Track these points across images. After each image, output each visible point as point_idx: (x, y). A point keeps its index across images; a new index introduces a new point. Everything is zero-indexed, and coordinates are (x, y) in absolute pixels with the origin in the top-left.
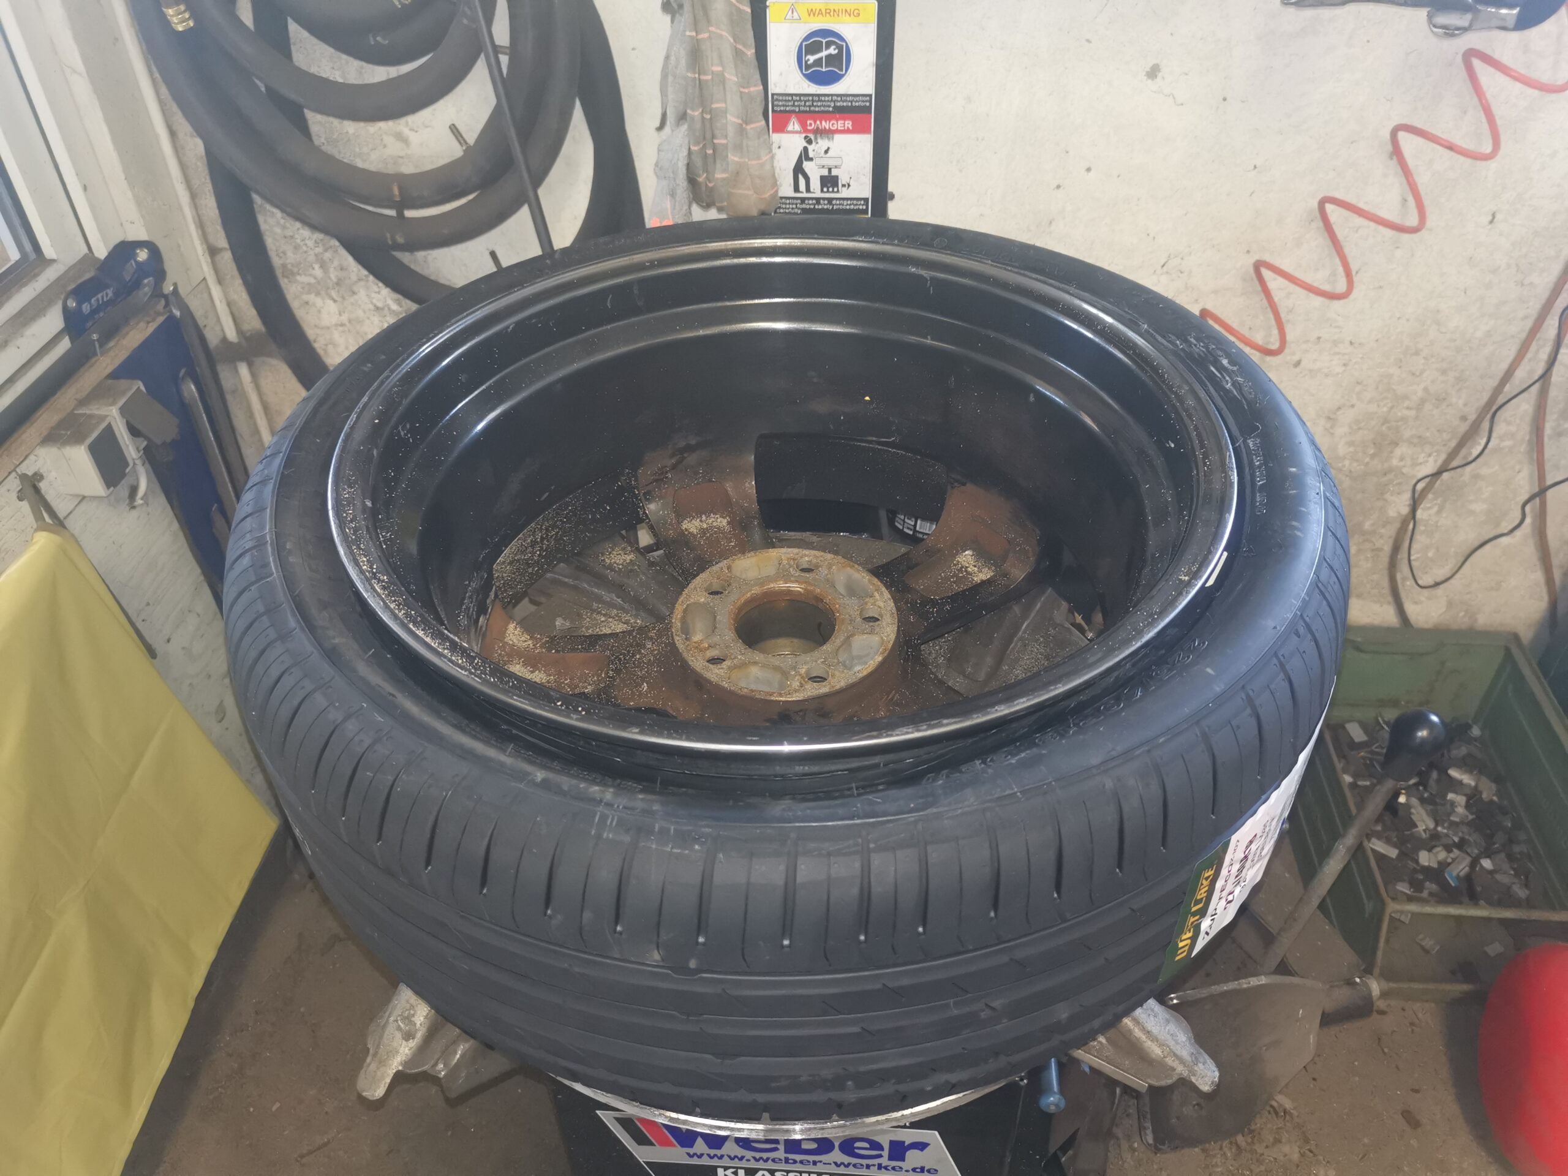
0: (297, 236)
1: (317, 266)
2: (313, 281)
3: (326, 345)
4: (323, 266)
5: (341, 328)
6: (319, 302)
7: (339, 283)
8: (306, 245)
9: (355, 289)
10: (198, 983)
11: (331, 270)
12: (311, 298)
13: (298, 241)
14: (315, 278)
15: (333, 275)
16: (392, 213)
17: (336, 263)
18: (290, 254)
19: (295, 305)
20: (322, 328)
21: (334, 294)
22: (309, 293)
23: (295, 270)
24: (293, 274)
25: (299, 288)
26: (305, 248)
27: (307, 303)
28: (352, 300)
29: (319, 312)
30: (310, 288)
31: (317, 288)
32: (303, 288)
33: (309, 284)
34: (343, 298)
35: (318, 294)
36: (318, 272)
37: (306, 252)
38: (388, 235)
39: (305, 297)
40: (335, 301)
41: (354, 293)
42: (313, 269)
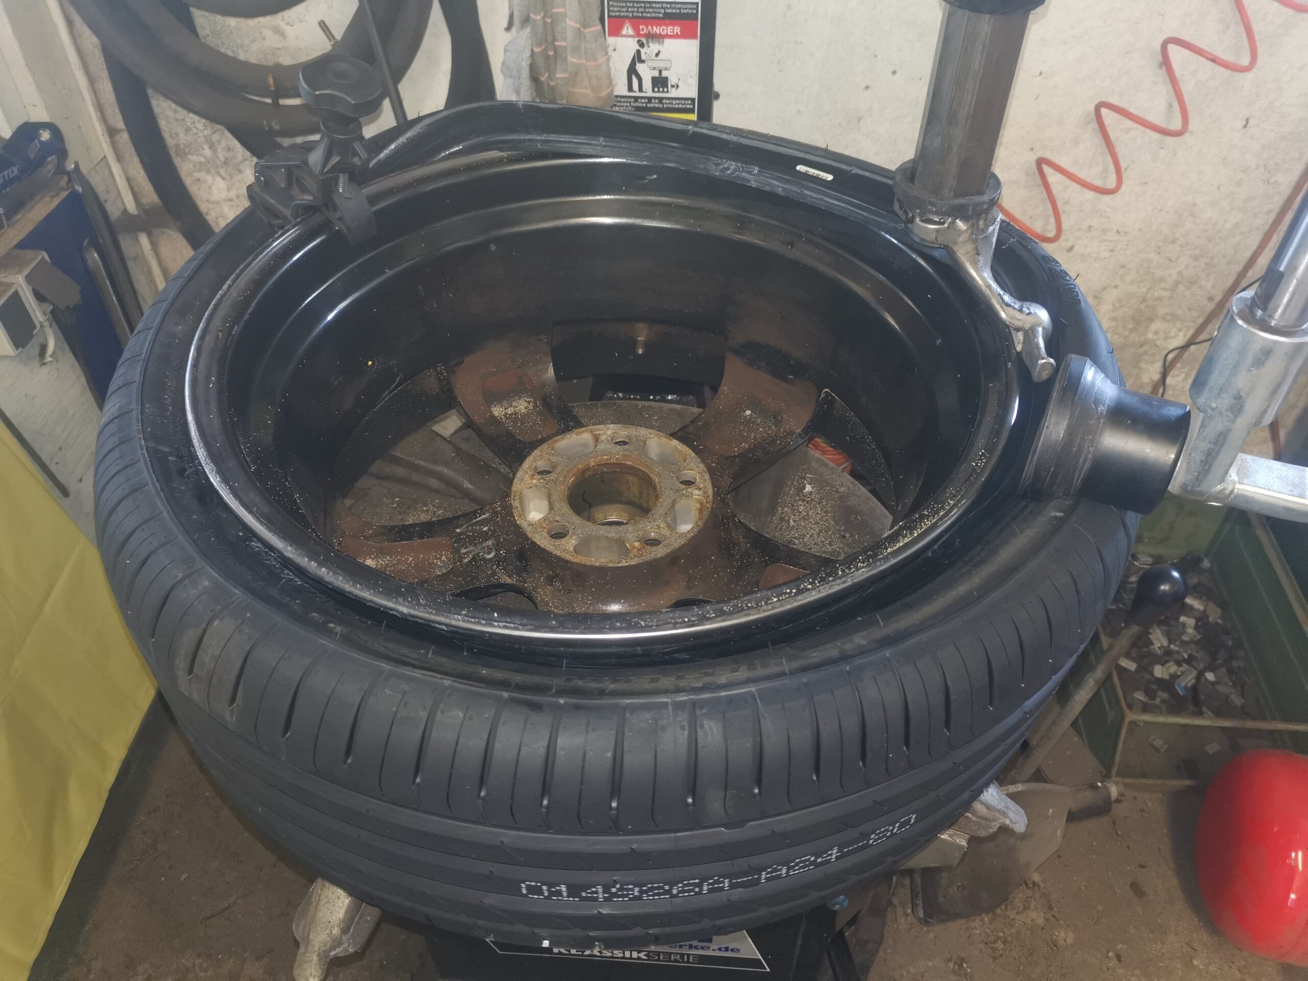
0: (187, 119)
1: (206, 147)
2: (202, 160)
3: (217, 218)
4: (212, 146)
5: (229, 203)
6: (209, 179)
7: (226, 163)
8: (195, 127)
9: (241, 168)
10: (111, 777)
11: (219, 150)
12: (202, 175)
13: (189, 124)
14: (205, 157)
15: (221, 155)
16: (269, 101)
17: (223, 144)
18: (181, 135)
19: (188, 181)
20: (213, 203)
21: (222, 172)
22: (200, 170)
23: (187, 150)
24: (185, 154)
25: (191, 166)
26: (195, 130)
27: (199, 180)
28: (239, 177)
29: (210, 187)
30: (200, 167)
31: (209, 166)
32: (195, 166)
33: (200, 163)
34: (231, 176)
35: (208, 172)
36: (207, 152)
37: (196, 134)
38: (265, 122)
39: (197, 175)
40: (224, 179)
41: (240, 172)
42: (203, 149)
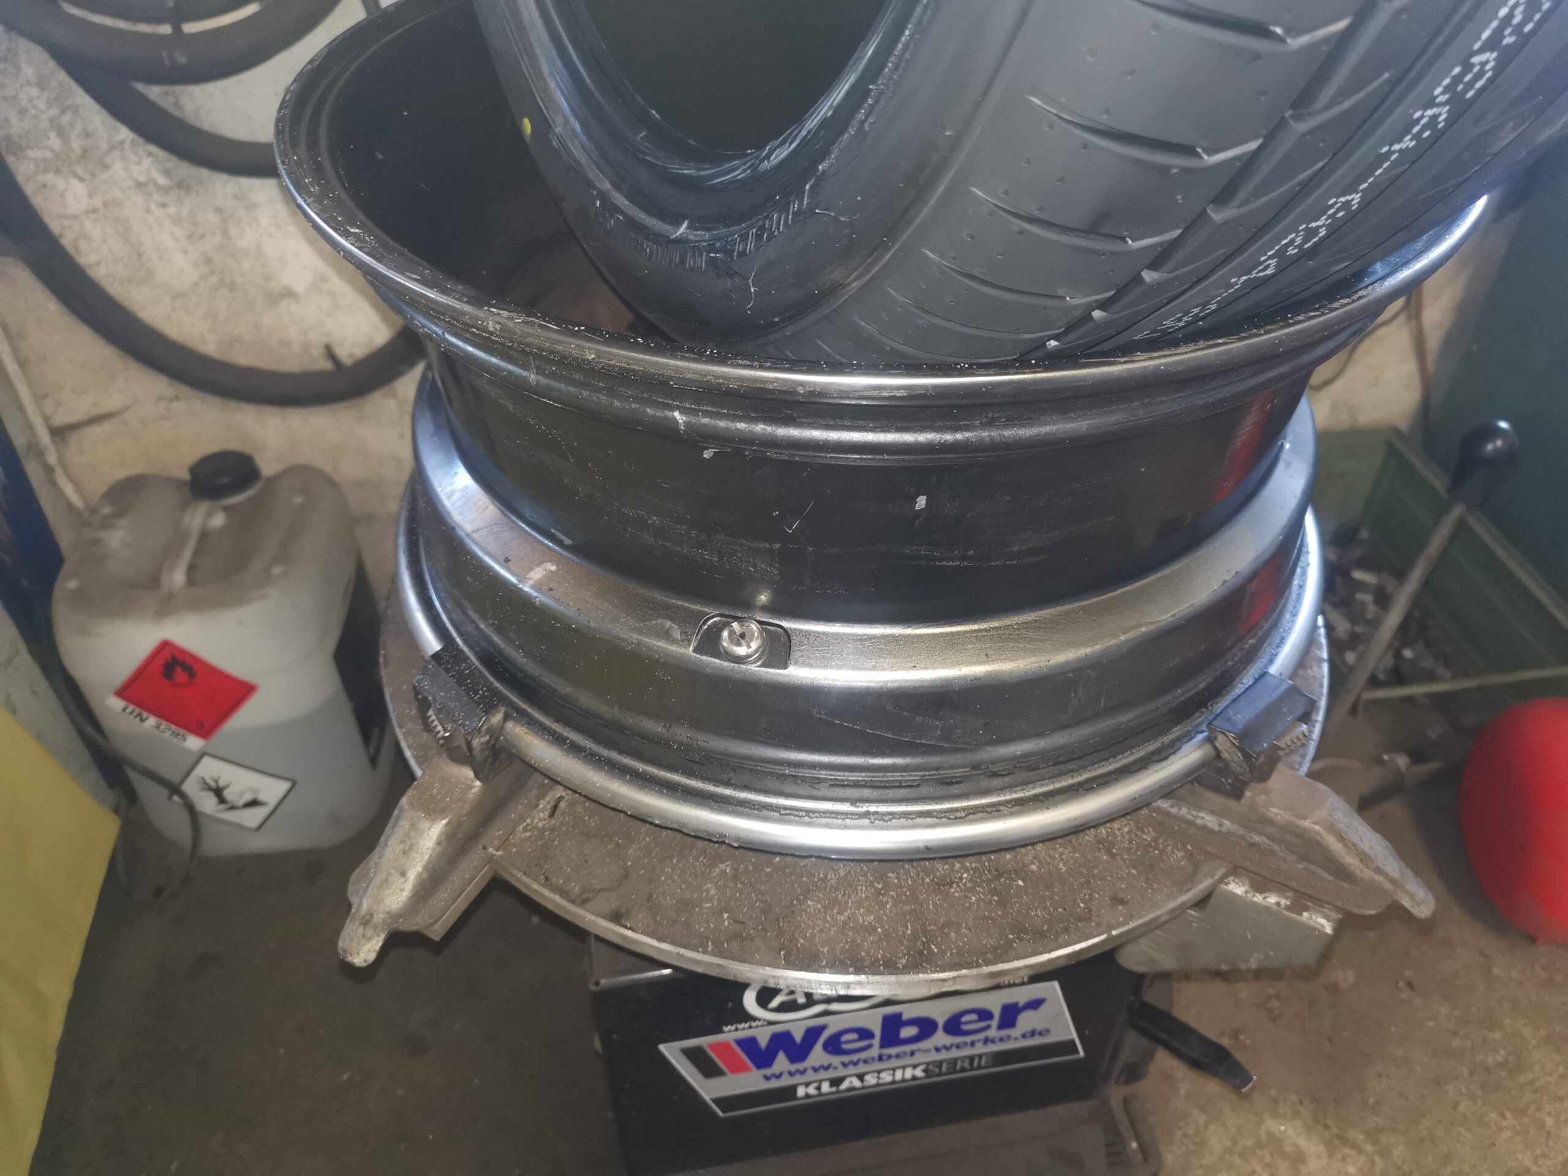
0: (21, 96)
1: (53, 135)
2: (48, 155)
3: (76, 240)
4: (61, 133)
5: (93, 216)
6: (60, 183)
7: (84, 155)
8: (35, 107)
9: (108, 160)
11: (73, 138)
12: (50, 178)
13: (24, 102)
14: (52, 150)
15: (76, 145)
16: (166, 29)
17: (78, 128)
18: (14, 120)
19: (29, 189)
20: (68, 218)
21: (80, 170)
22: (45, 171)
23: (24, 143)
24: (22, 149)
25: (32, 166)
26: (33, 112)
27: (44, 186)
28: (105, 176)
29: (62, 196)
30: (45, 166)
31: (59, 164)
32: (37, 165)
33: (44, 160)
34: (93, 175)
35: (58, 172)
36: (55, 142)
37: (36, 117)
38: (165, 54)
39: (41, 179)
40: (82, 180)
41: (106, 167)
42: (48, 139)
